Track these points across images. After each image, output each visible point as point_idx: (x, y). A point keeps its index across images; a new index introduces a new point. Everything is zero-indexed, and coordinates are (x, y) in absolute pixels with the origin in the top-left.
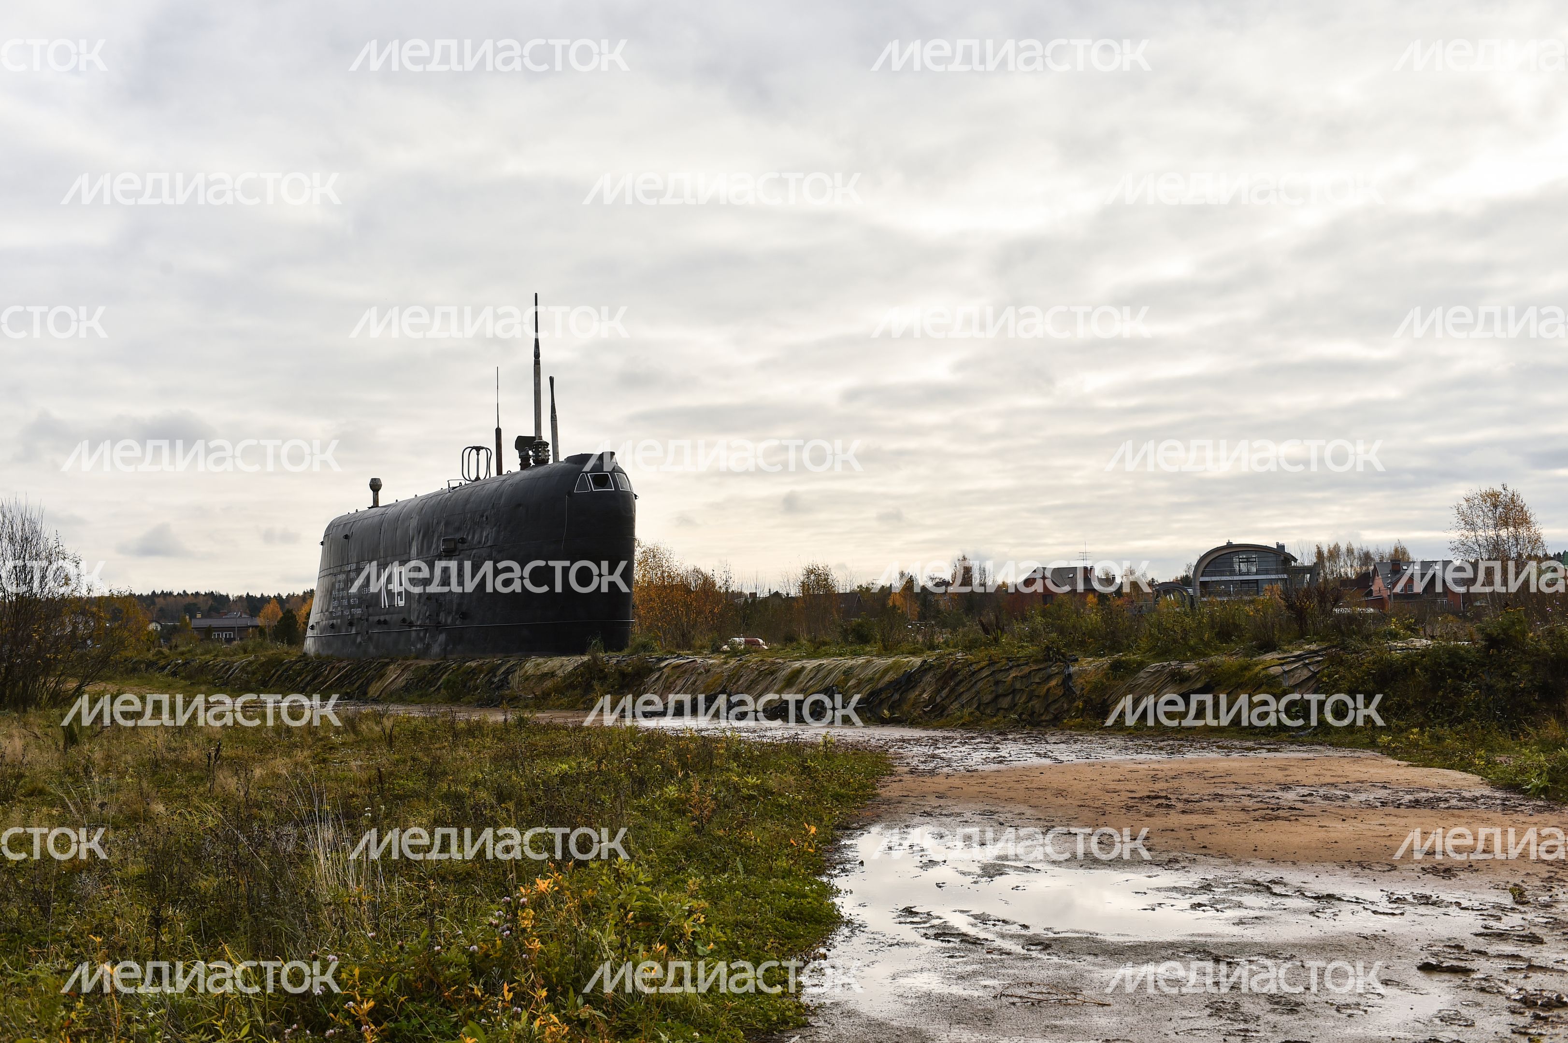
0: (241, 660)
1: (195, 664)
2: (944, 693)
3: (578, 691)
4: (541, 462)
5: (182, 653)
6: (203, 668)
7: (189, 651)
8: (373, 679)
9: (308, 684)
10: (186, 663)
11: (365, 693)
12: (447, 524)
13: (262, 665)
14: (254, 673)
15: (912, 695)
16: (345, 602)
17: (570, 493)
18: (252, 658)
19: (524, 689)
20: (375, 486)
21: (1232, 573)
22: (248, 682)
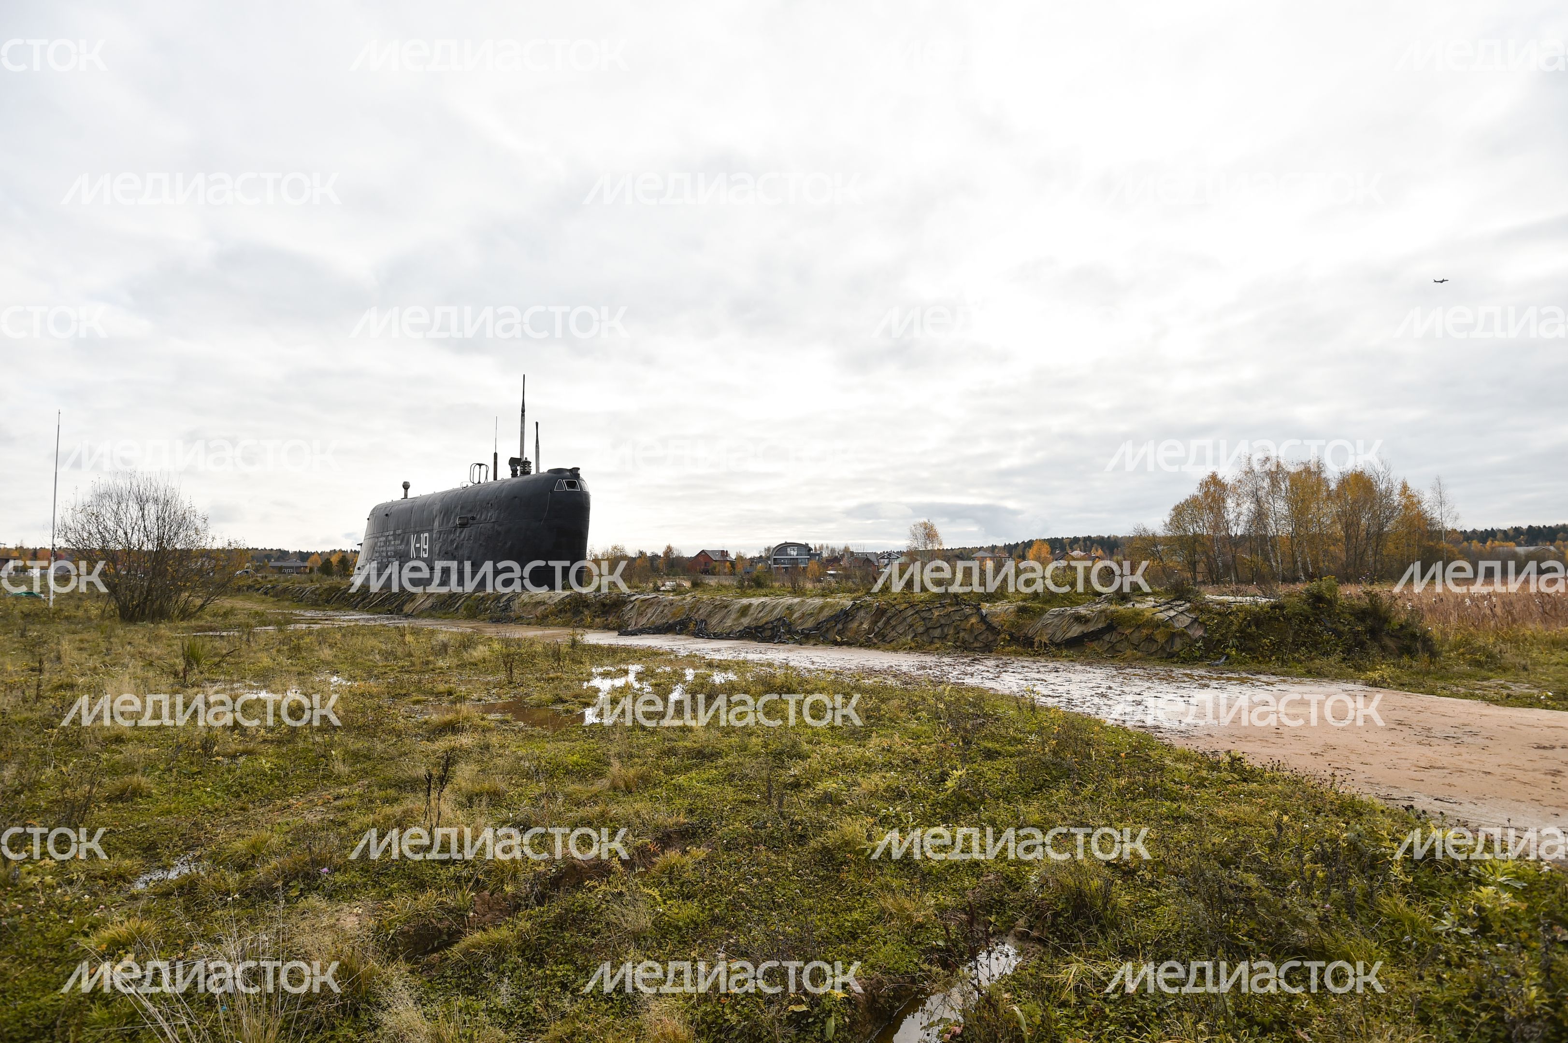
0: (309, 587)
1: (280, 587)
2: (880, 624)
3: (569, 614)
4: (525, 472)
5: (271, 581)
6: (285, 590)
7: (276, 580)
8: (406, 602)
9: (359, 603)
10: (273, 587)
11: (402, 610)
12: (461, 508)
13: (326, 590)
14: (320, 595)
15: (855, 625)
16: (384, 554)
17: (552, 491)
18: (318, 585)
19: (524, 611)
20: (406, 486)
21: (787, 555)
22: (317, 600)
